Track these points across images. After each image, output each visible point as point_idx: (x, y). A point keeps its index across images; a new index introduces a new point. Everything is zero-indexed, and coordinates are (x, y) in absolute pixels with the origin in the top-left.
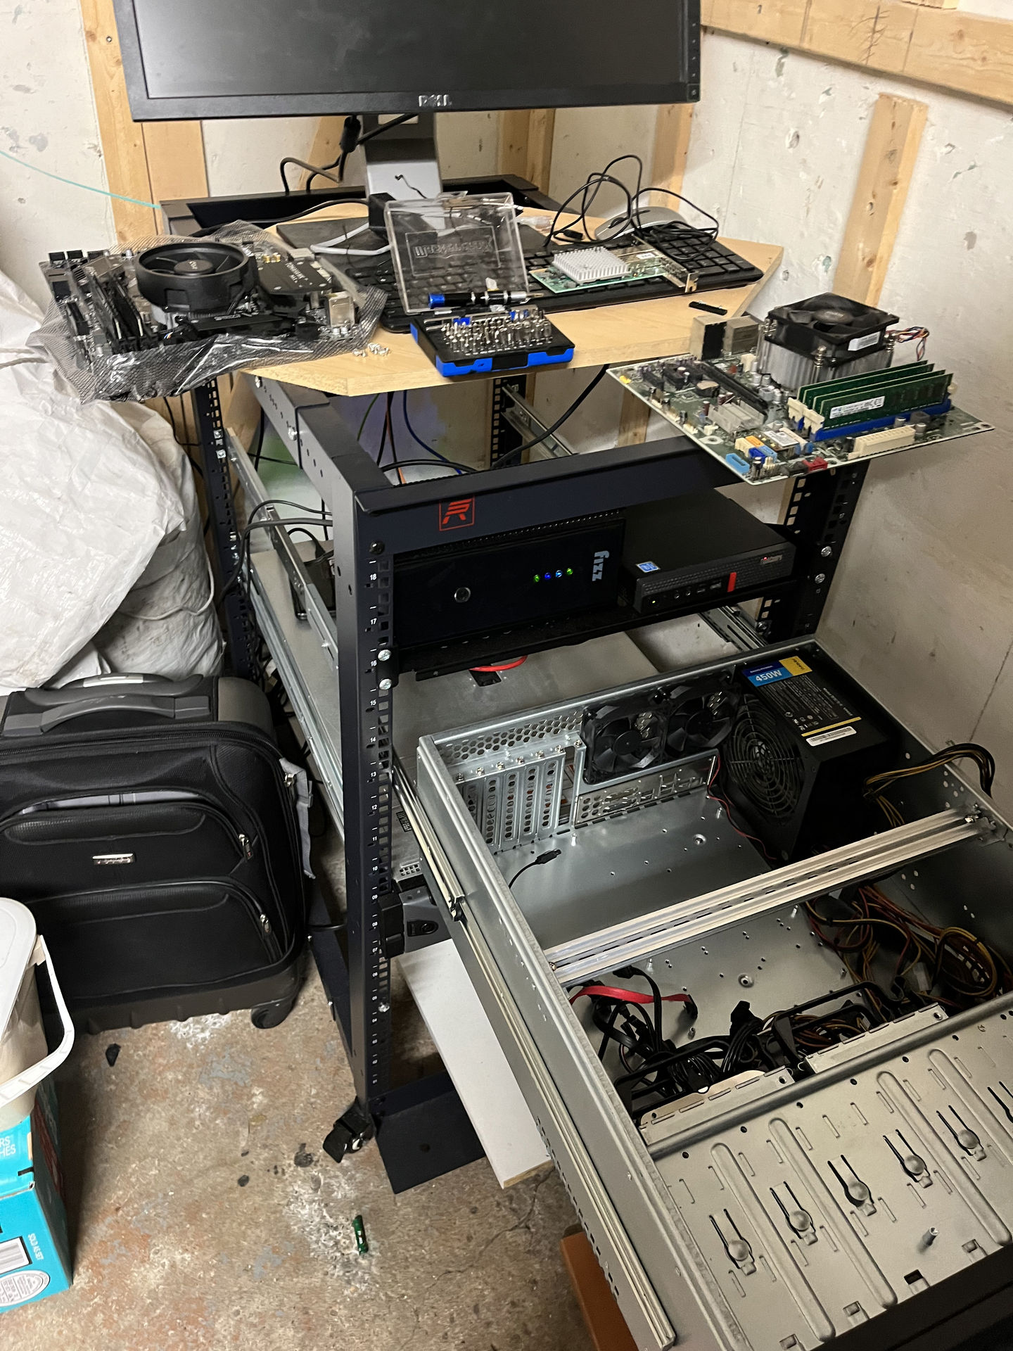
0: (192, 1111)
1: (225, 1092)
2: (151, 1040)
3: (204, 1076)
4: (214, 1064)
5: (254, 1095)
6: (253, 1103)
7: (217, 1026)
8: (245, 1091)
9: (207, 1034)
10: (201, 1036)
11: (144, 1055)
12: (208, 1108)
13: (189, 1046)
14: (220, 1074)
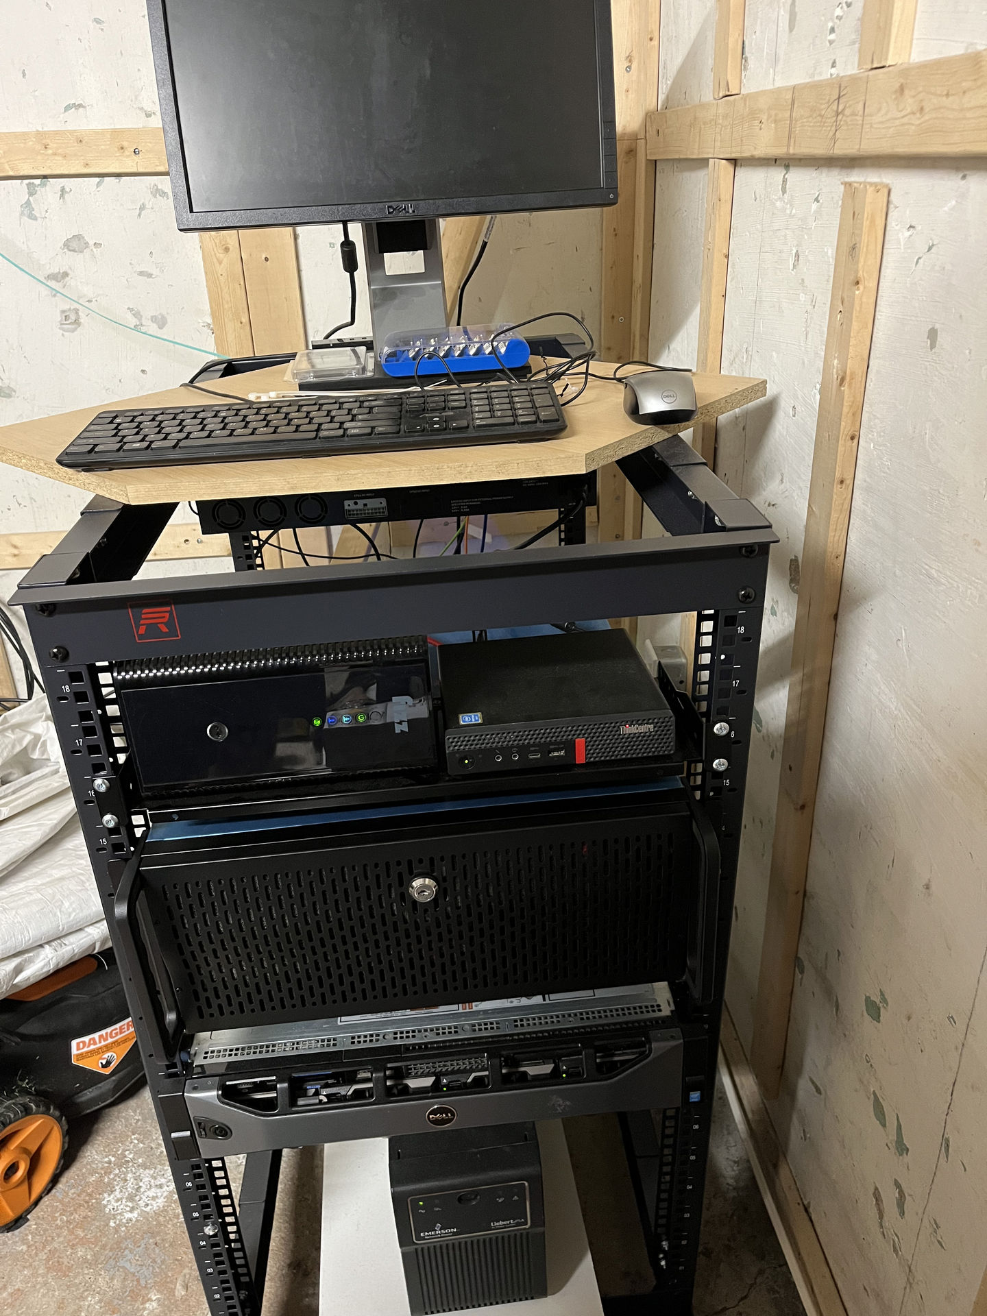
0: (83, 1298)
1: (124, 1287)
2: (80, 1205)
3: (112, 1262)
4: (127, 1252)
5: (150, 1300)
6: (145, 1309)
7: (148, 1209)
8: (143, 1292)
9: (135, 1214)
10: (128, 1215)
11: (68, 1221)
12: (100, 1301)
13: (112, 1224)
14: (128, 1265)
